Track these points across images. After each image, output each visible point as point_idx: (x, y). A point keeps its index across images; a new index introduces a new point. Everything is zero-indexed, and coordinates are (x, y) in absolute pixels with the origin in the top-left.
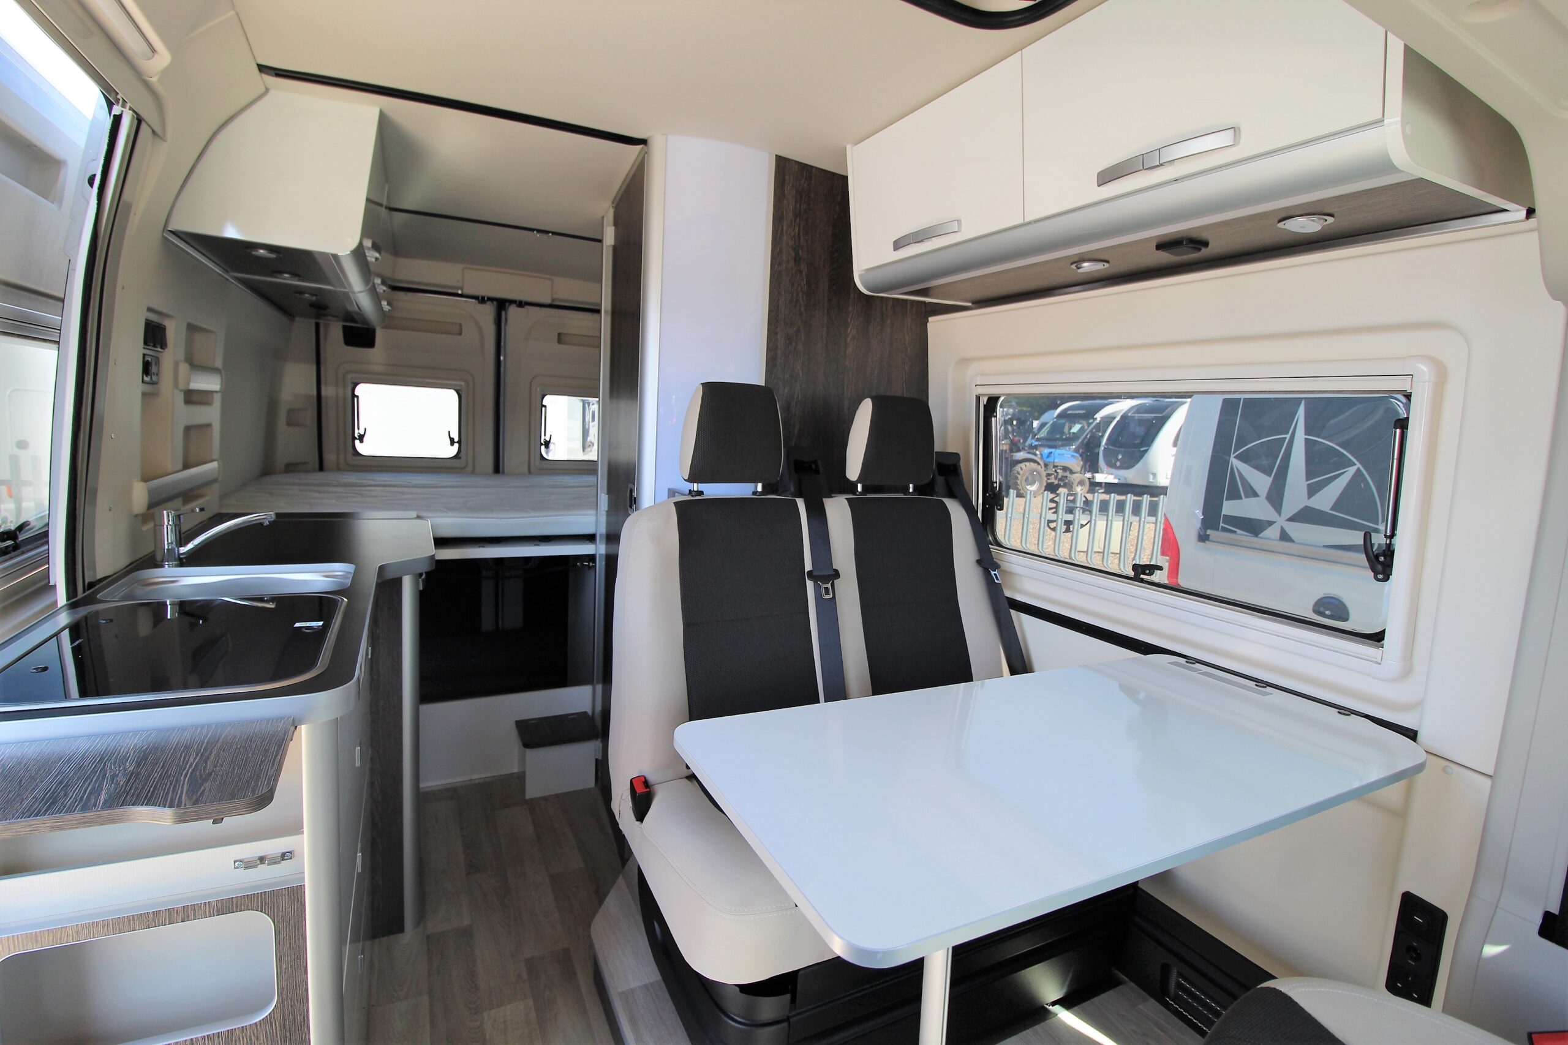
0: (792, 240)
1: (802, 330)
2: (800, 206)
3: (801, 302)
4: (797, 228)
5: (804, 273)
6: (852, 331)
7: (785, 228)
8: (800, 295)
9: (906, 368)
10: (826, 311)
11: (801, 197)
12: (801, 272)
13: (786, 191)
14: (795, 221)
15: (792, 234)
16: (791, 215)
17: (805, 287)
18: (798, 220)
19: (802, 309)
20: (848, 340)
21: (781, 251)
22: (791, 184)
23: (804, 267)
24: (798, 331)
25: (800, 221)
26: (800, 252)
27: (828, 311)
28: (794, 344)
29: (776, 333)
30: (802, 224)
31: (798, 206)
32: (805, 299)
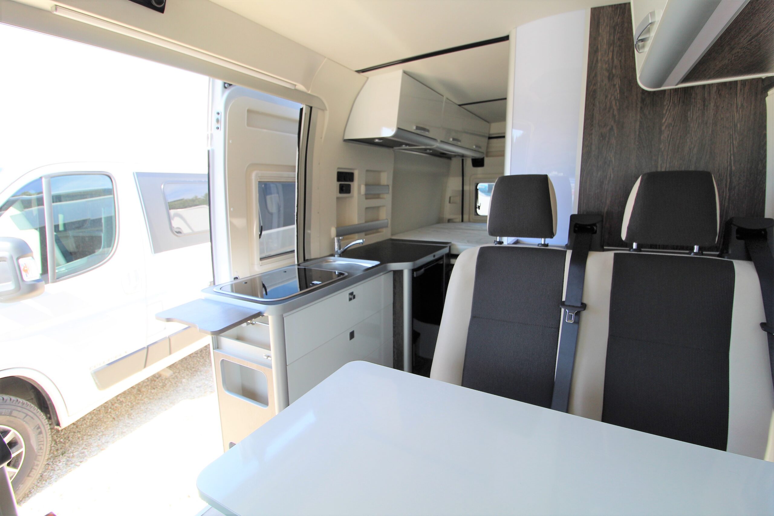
0: (606, 64)
1: (615, 128)
2: (614, 37)
3: (615, 108)
4: (611, 54)
5: (617, 86)
6: (667, 120)
7: (599, 58)
8: (614, 103)
9: (734, 142)
10: (639, 109)
11: (615, 30)
12: (614, 85)
13: (600, 31)
14: (609, 48)
15: (607, 59)
16: (605, 46)
17: (619, 96)
18: (612, 48)
19: (616, 112)
20: (663, 128)
21: (596, 75)
22: (605, 24)
23: (617, 81)
24: (612, 129)
25: (613, 48)
26: (614, 71)
27: (641, 108)
28: (607, 139)
29: (592, 134)
30: (616, 49)
31: (612, 38)
32: (618, 104)
